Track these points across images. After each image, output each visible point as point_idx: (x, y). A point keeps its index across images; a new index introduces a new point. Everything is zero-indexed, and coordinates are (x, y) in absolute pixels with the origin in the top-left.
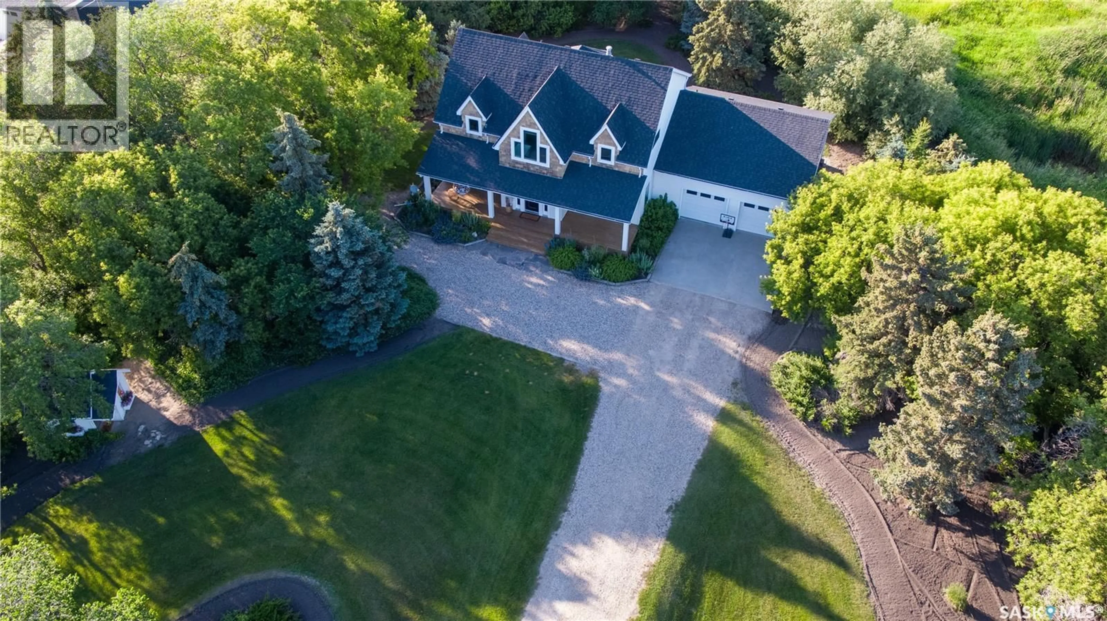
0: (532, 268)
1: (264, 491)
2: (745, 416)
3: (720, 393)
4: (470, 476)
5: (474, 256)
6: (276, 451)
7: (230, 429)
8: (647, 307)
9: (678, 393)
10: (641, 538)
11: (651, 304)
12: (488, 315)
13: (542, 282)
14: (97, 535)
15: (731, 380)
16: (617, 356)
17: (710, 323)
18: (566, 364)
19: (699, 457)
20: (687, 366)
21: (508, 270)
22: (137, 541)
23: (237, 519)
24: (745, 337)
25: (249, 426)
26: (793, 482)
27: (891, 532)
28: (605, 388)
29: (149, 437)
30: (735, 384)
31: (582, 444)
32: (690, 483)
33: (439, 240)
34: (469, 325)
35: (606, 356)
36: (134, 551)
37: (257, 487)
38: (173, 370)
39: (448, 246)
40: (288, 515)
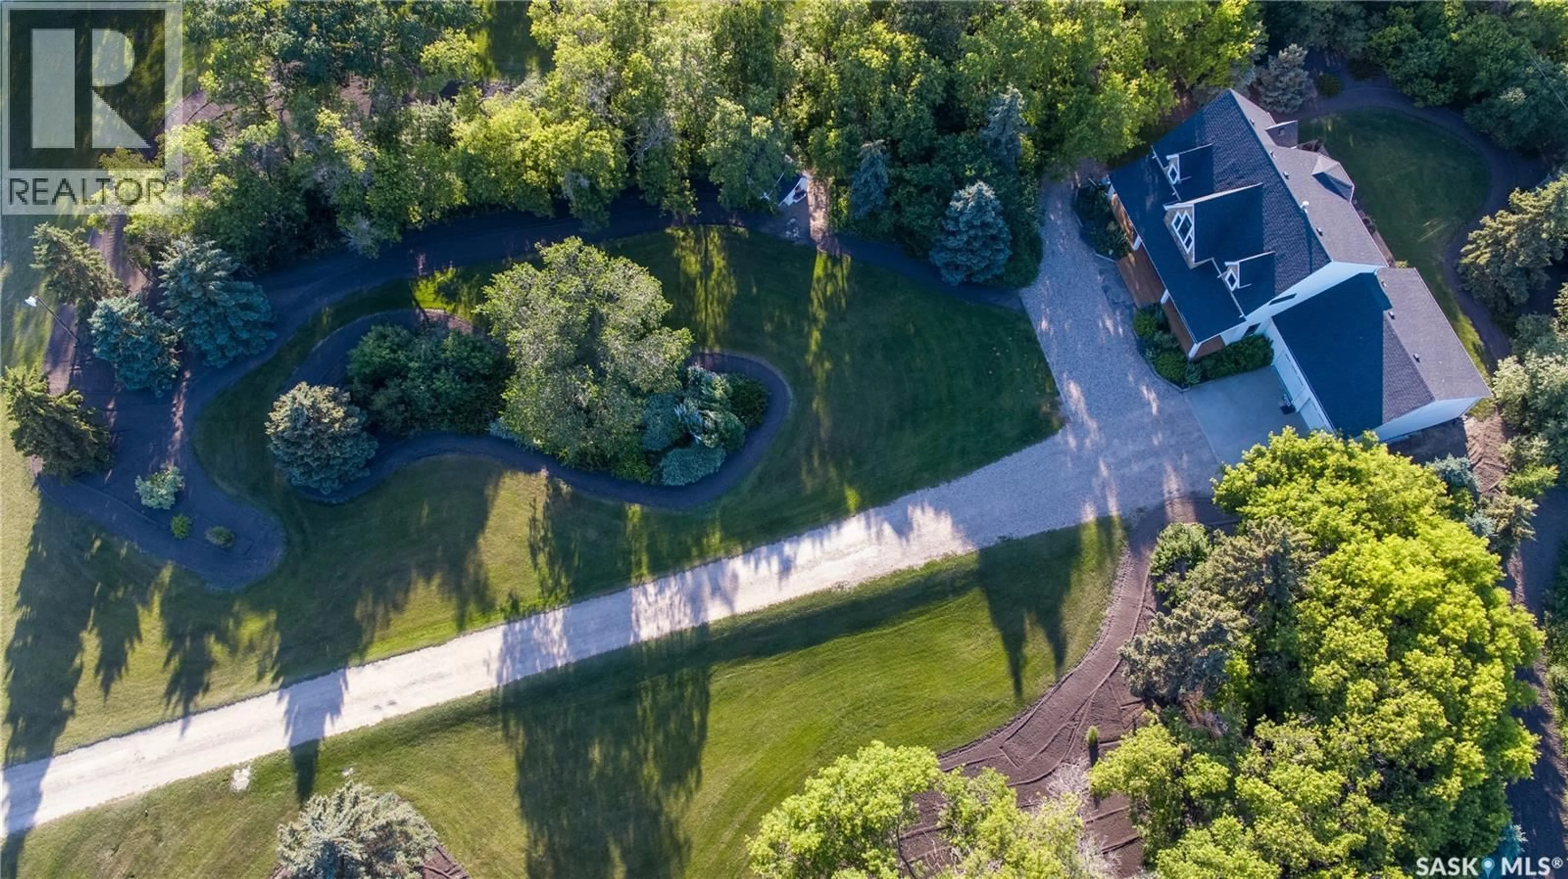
0: (1118, 313)
1: (815, 320)
2: (1119, 533)
3: (1121, 506)
4: (924, 413)
5: (1093, 268)
6: (843, 302)
7: (834, 265)
8: (1154, 410)
9: (1095, 482)
10: (968, 536)
11: (1160, 410)
12: (1050, 321)
13: (1111, 329)
14: (720, 269)
15: (1141, 505)
16: (1092, 425)
17: (1181, 458)
18: (1057, 398)
19: (1058, 528)
20: (1126, 471)
21: (1102, 298)
22: (734, 291)
23: (789, 323)
24: (1191, 489)
25: (845, 272)
26: (1094, 595)
27: (1112, 675)
28: (1058, 437)
29: (791, 230)
30: (1141, 510)
31: (1003, 456)
32: (1032, 536)
33: (1084, 236)
34: (1032, 317)
35: (1086, 417)
36: (729, 297)
37: (814, 315)
38: (839, 196)
39: (1085, 246)
40: (813, 347)
